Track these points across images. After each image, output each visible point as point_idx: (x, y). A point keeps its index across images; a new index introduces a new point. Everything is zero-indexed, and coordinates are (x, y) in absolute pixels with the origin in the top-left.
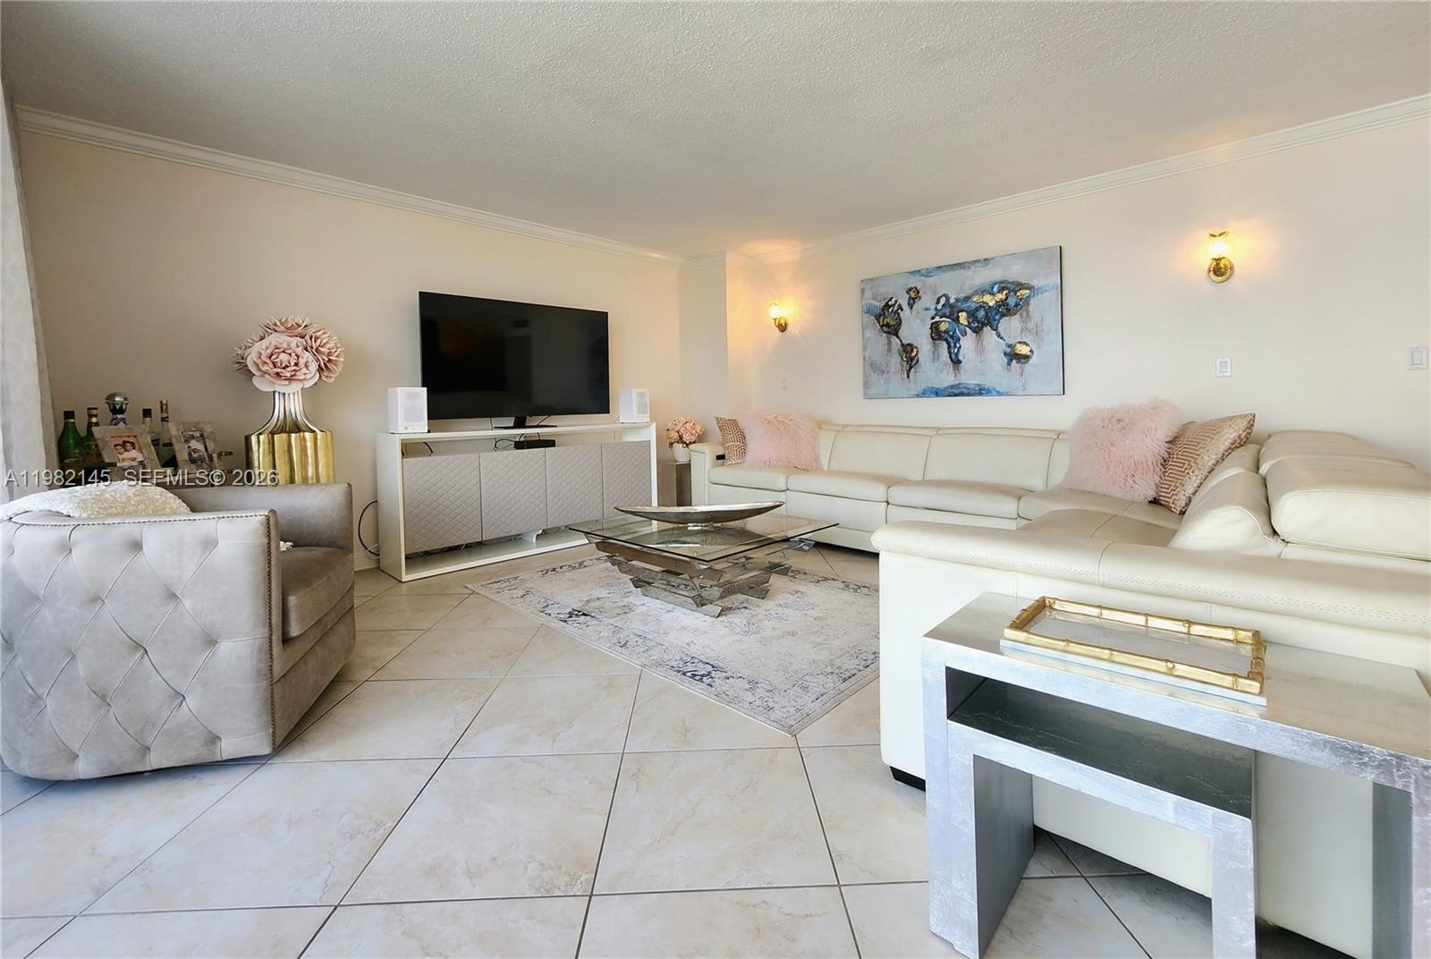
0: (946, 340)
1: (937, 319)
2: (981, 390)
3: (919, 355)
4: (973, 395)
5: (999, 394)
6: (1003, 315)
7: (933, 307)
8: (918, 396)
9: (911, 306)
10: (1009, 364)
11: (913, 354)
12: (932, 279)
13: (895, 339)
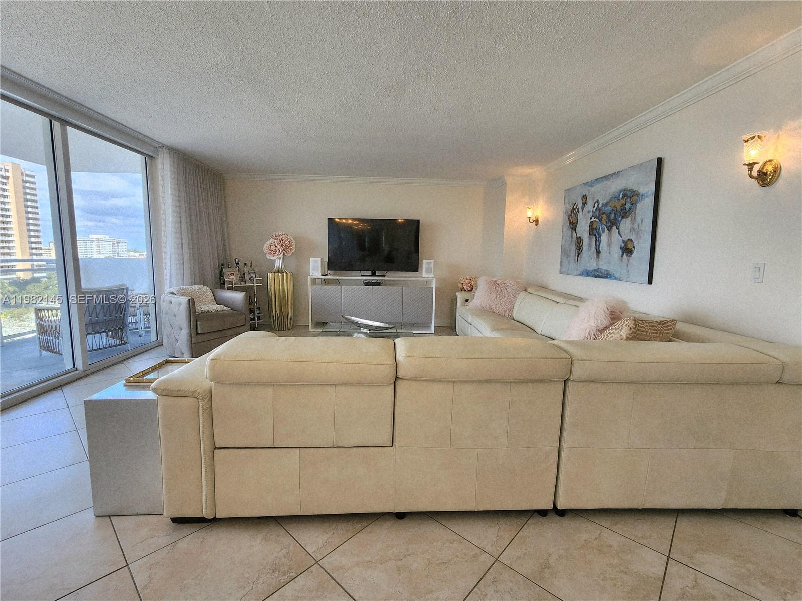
0: (595, 235)
1: (593, 219)
2: (608, 274)
3: (583, 246)
4: (603, 278)
5: (616, 279)
6: (623, 217)
7: (592, 210)
8: (580, 275)
9: (583, 209)
10: (622, 256)
11: (581, 245)
12: (593, 188)
13: (574, 234)
